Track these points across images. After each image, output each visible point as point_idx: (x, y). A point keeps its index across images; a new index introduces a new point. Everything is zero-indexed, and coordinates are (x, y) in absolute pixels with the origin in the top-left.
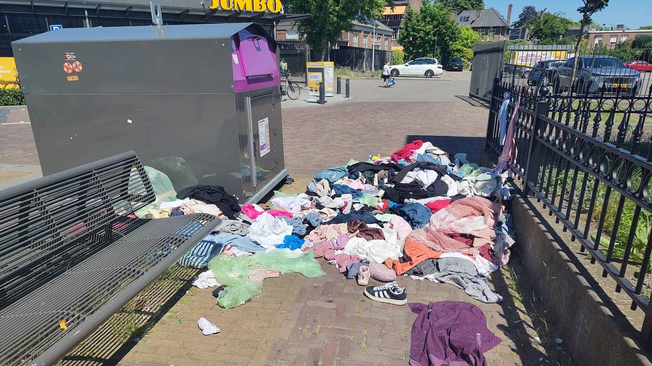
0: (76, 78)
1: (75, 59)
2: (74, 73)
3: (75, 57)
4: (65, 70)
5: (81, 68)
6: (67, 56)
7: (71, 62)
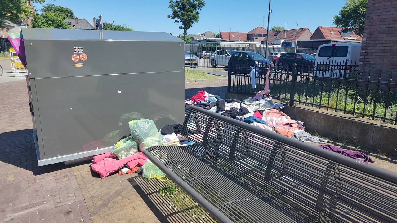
0: (81, 65)
1: (82, 52)
2: (80, 61)
3: (83, 51)
4: (73, 59)
5: (86, 58)
6: (76, 50)
7: (79, 54)
